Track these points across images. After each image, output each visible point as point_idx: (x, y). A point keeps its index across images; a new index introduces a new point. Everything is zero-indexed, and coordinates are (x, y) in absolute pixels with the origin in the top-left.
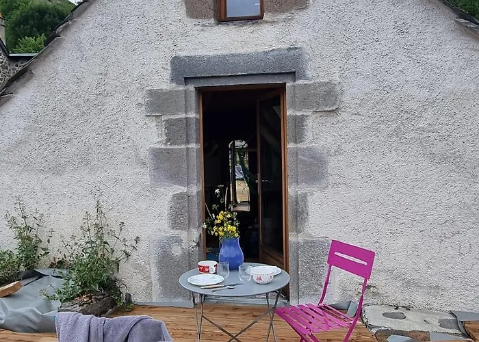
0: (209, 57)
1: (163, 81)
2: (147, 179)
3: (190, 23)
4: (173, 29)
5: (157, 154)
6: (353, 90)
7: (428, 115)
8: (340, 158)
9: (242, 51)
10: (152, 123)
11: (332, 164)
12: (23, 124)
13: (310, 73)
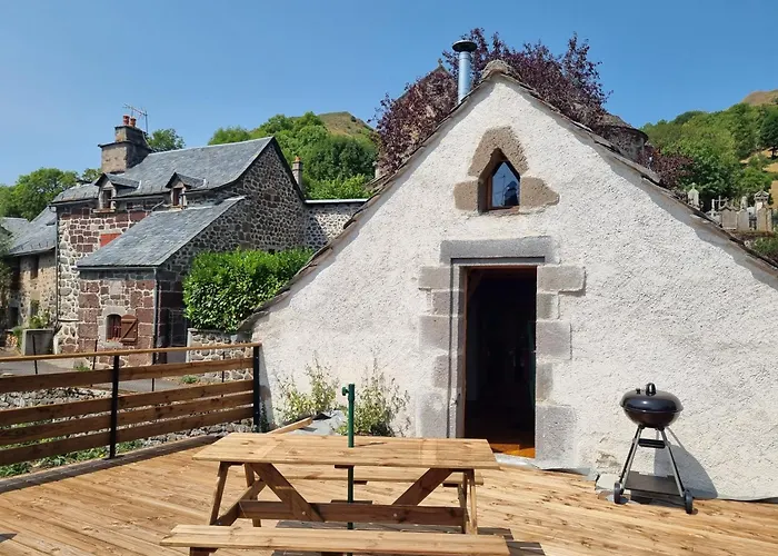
0: (472, 242)
1: (434, 261)
2: (417, 342)
3: (458, 212)
4: (444, 217)
5: (426, 321)
6: (597, 274)
7: (668, 300)
8: (583, 334)
9: (500, 237)
10: (424, 295)
11: (576, 338)
12: (323, 290)
13: (557, 259)
